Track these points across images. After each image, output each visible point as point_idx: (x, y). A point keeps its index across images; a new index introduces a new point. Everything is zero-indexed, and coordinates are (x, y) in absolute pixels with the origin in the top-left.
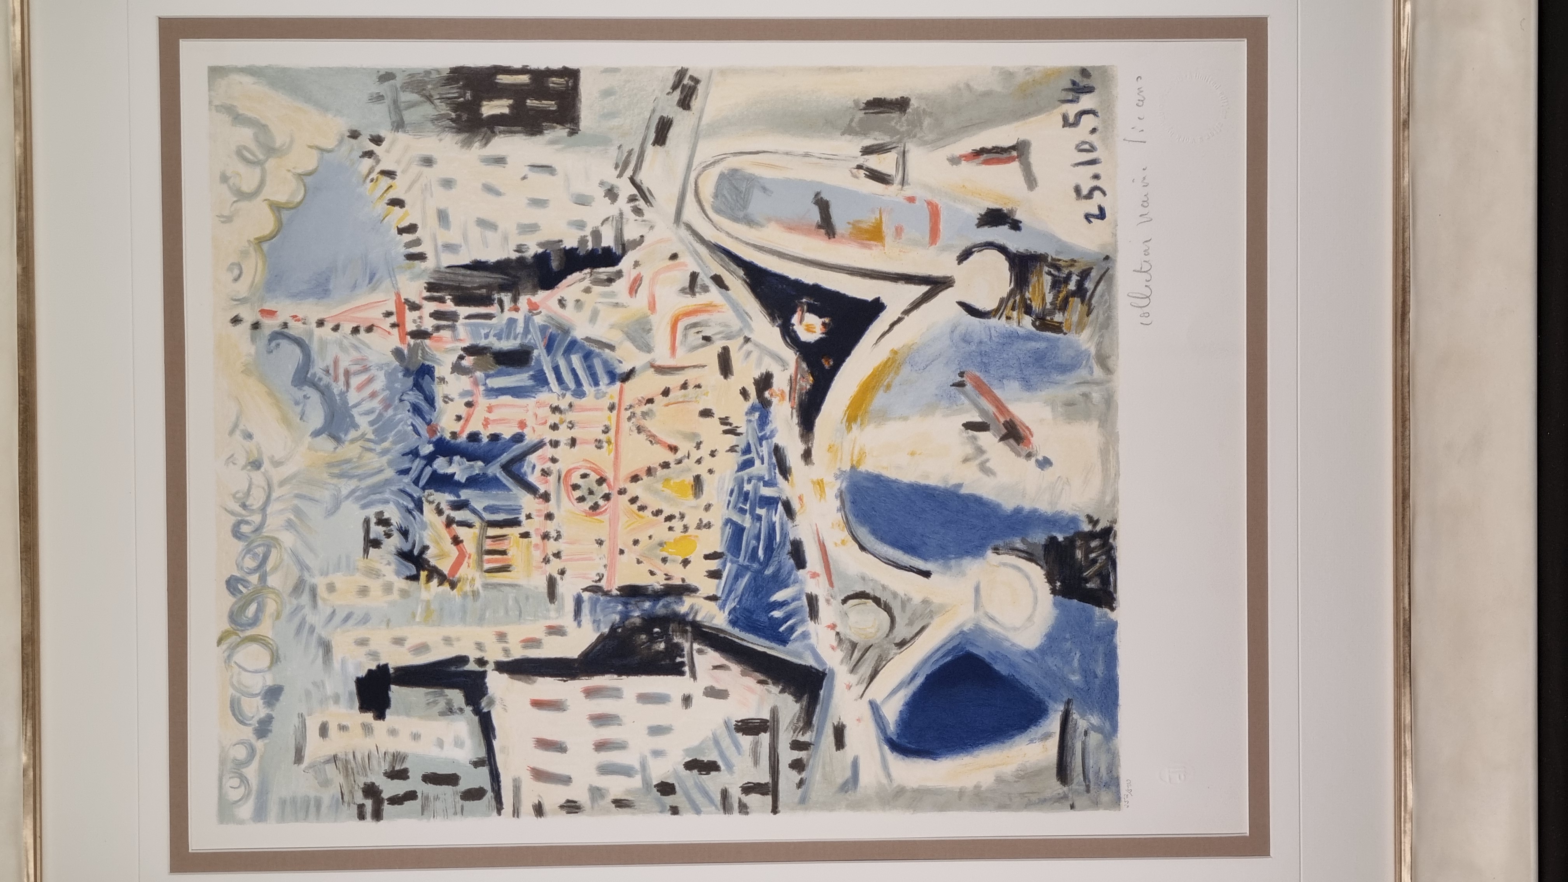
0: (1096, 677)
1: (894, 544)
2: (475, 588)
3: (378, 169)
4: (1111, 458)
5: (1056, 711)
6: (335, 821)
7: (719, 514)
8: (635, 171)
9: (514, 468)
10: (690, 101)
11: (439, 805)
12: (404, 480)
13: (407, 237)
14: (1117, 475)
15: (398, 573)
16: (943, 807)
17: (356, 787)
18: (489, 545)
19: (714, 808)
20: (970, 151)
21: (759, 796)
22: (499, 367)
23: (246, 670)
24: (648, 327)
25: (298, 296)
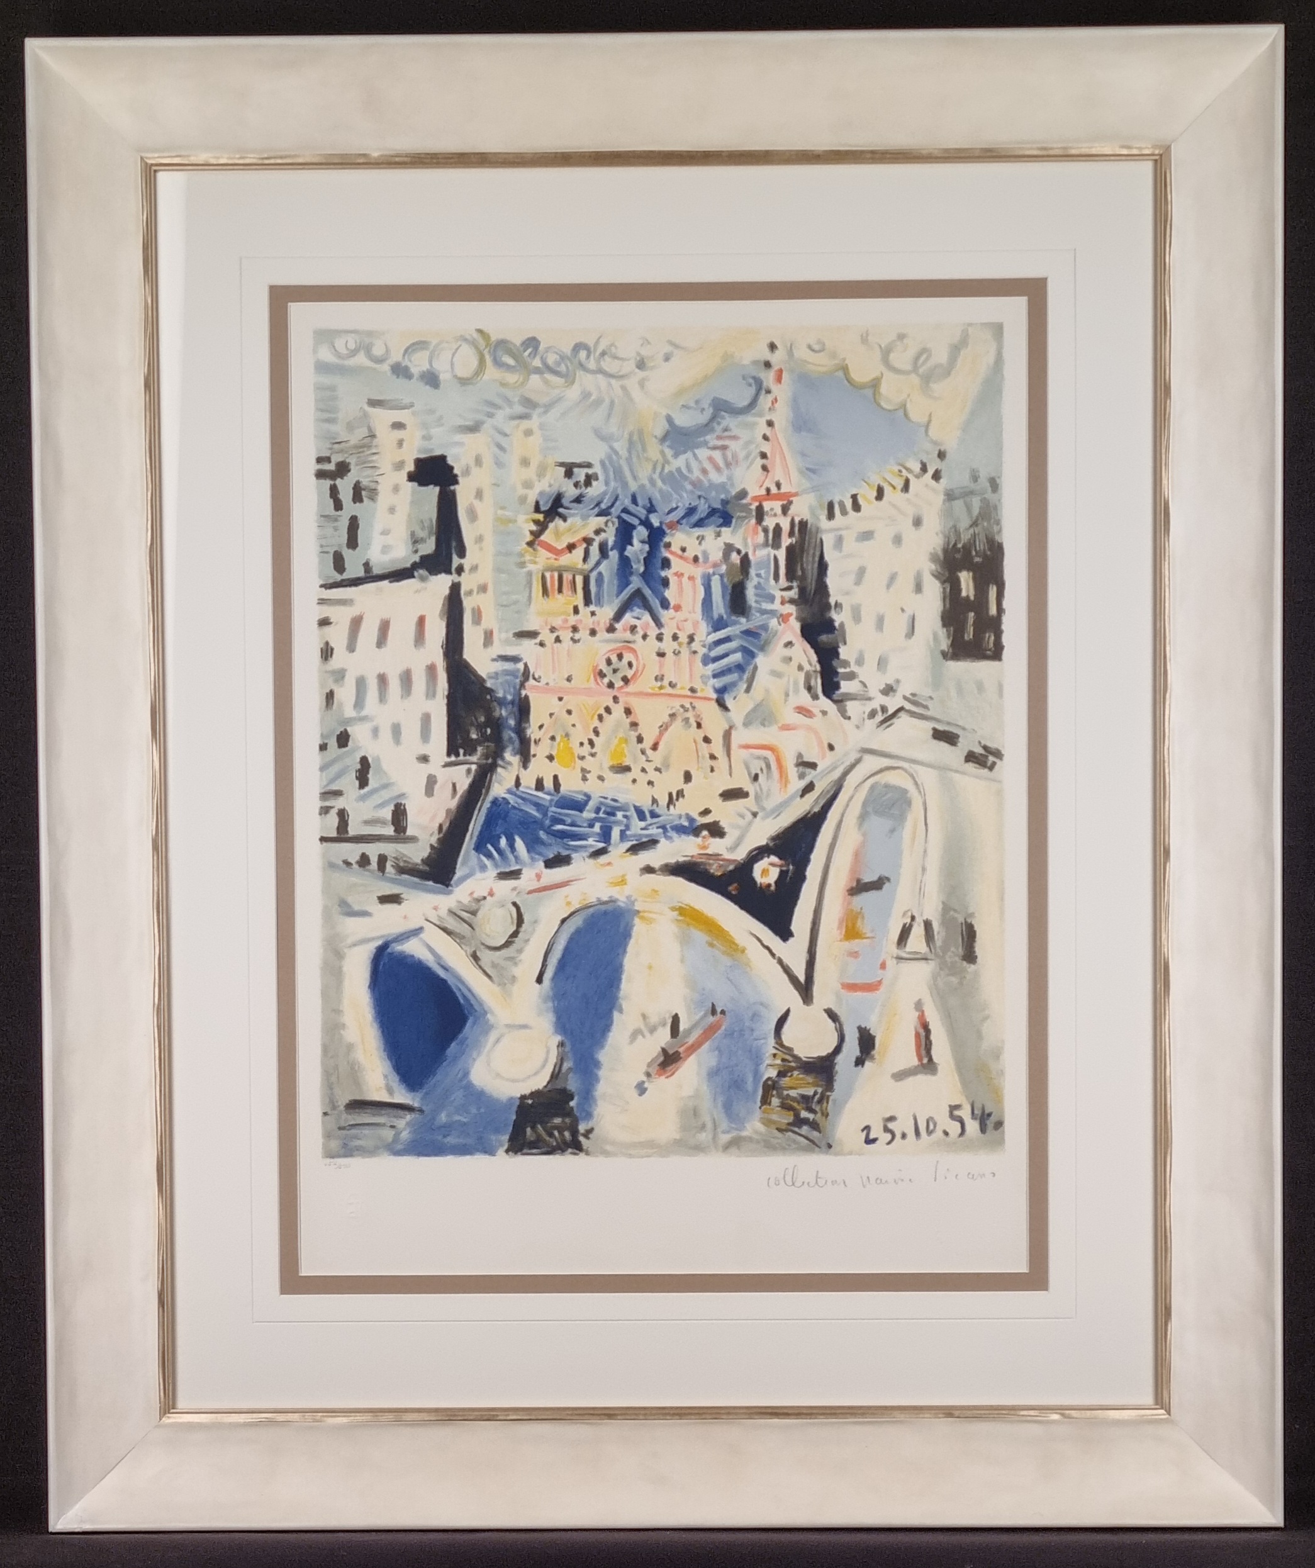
0: (445, 1136)
1: (567, 950)
2: (528, 565)
3: (910, 477)
4: (645, 1150)
5: (413, 1099)
6: (316, 436)
7: (596, 790)
8: (909, 711)
9: (638, 601)
10: (973, 762)
11: (329, 531)
12: (626, 501)
13: (849, 504)
14: (631, 1156)
15: (541, 493)
16: (325, 995)
17: (346, 455)
18: (567, 577)
19: (325, 783)
20: (928, 1020)
21: (336, 825)
22: (730, 587)
23: (454, 355)
24: (766, 723)
25: (795, 403)
